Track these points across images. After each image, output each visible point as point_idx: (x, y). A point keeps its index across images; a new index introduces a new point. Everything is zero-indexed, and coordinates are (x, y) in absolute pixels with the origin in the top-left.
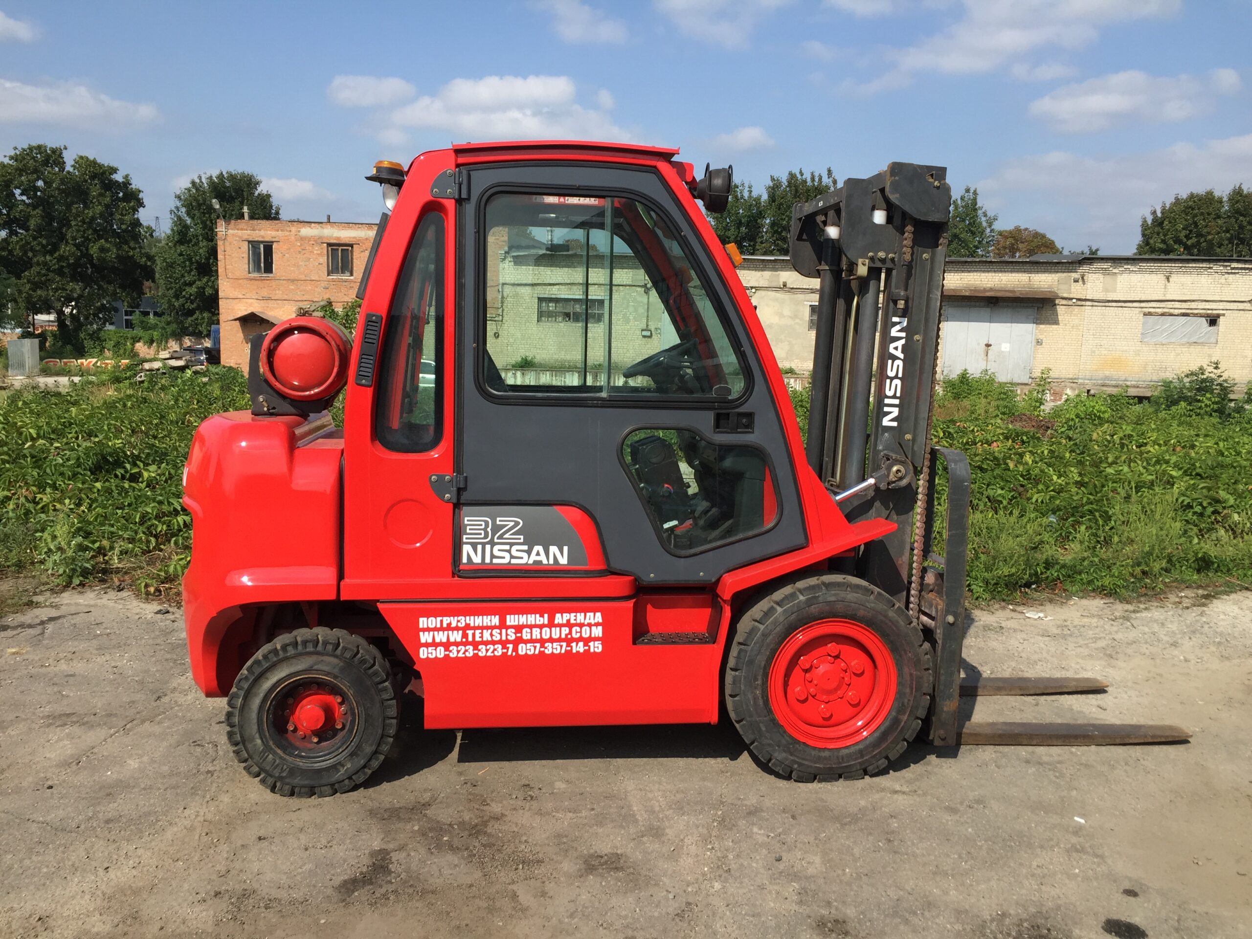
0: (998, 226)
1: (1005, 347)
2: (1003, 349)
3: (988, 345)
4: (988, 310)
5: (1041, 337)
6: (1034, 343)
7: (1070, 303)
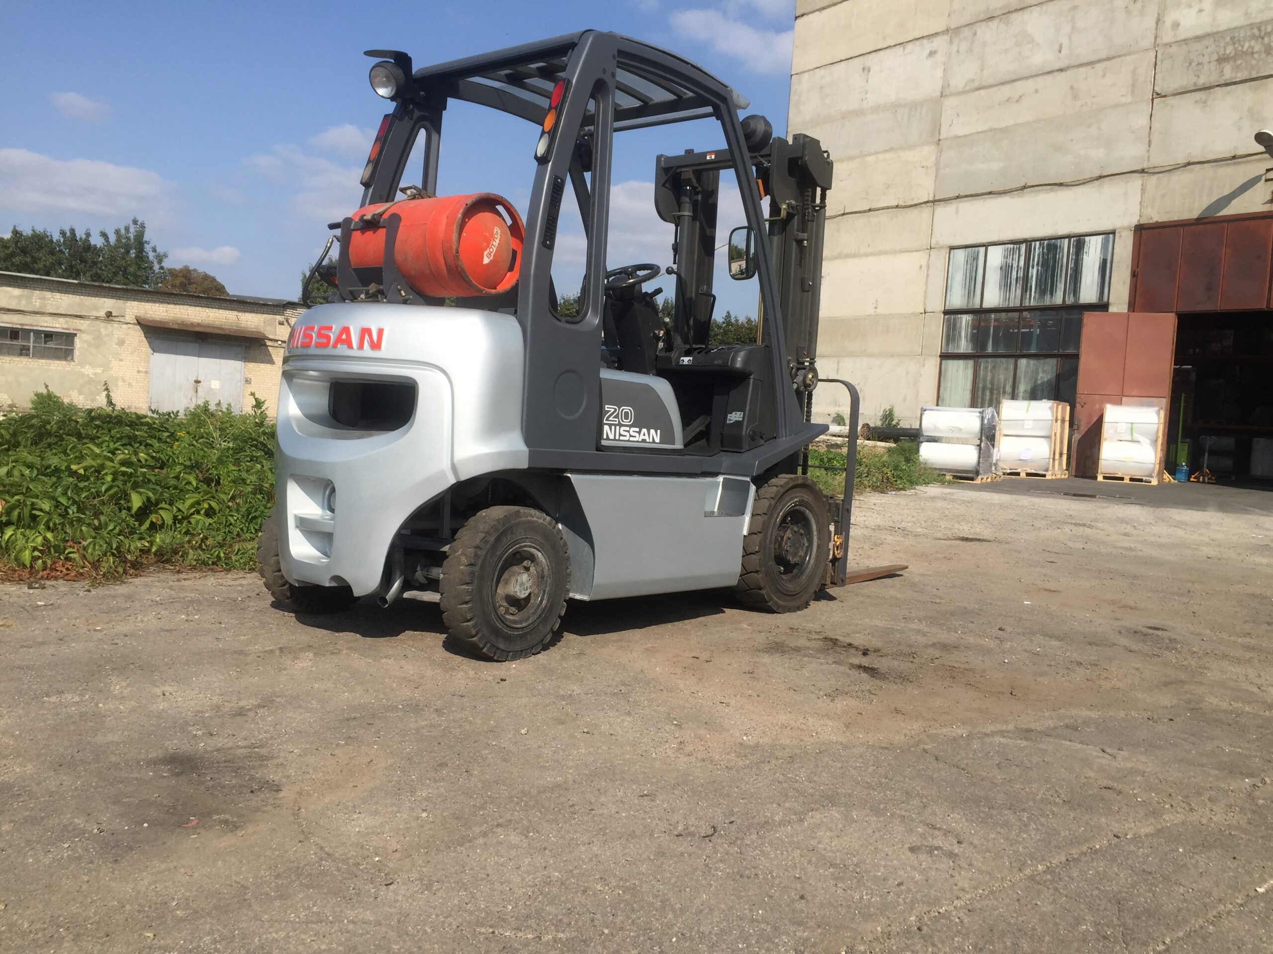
0: (167, 264)
1: (215, 385)
2: (213, 387)
3: (197, 382)
4: (198, 345)
5: (250, 376)
6: (243, 380)
7: (276, 344)
